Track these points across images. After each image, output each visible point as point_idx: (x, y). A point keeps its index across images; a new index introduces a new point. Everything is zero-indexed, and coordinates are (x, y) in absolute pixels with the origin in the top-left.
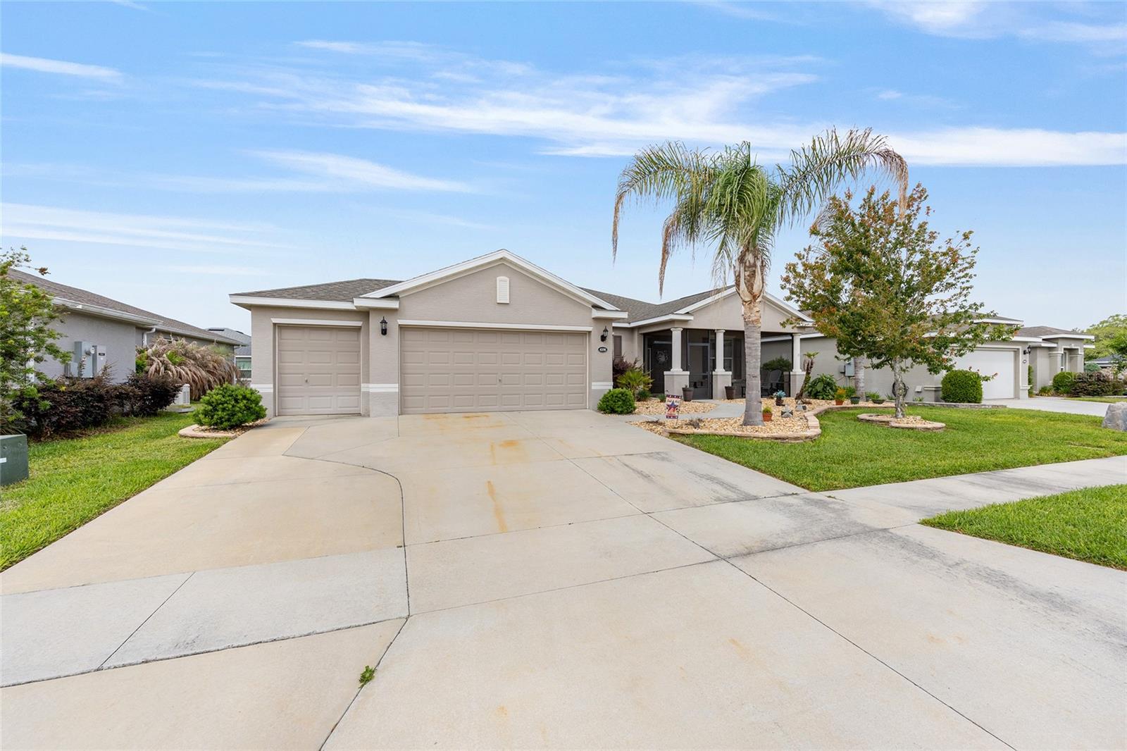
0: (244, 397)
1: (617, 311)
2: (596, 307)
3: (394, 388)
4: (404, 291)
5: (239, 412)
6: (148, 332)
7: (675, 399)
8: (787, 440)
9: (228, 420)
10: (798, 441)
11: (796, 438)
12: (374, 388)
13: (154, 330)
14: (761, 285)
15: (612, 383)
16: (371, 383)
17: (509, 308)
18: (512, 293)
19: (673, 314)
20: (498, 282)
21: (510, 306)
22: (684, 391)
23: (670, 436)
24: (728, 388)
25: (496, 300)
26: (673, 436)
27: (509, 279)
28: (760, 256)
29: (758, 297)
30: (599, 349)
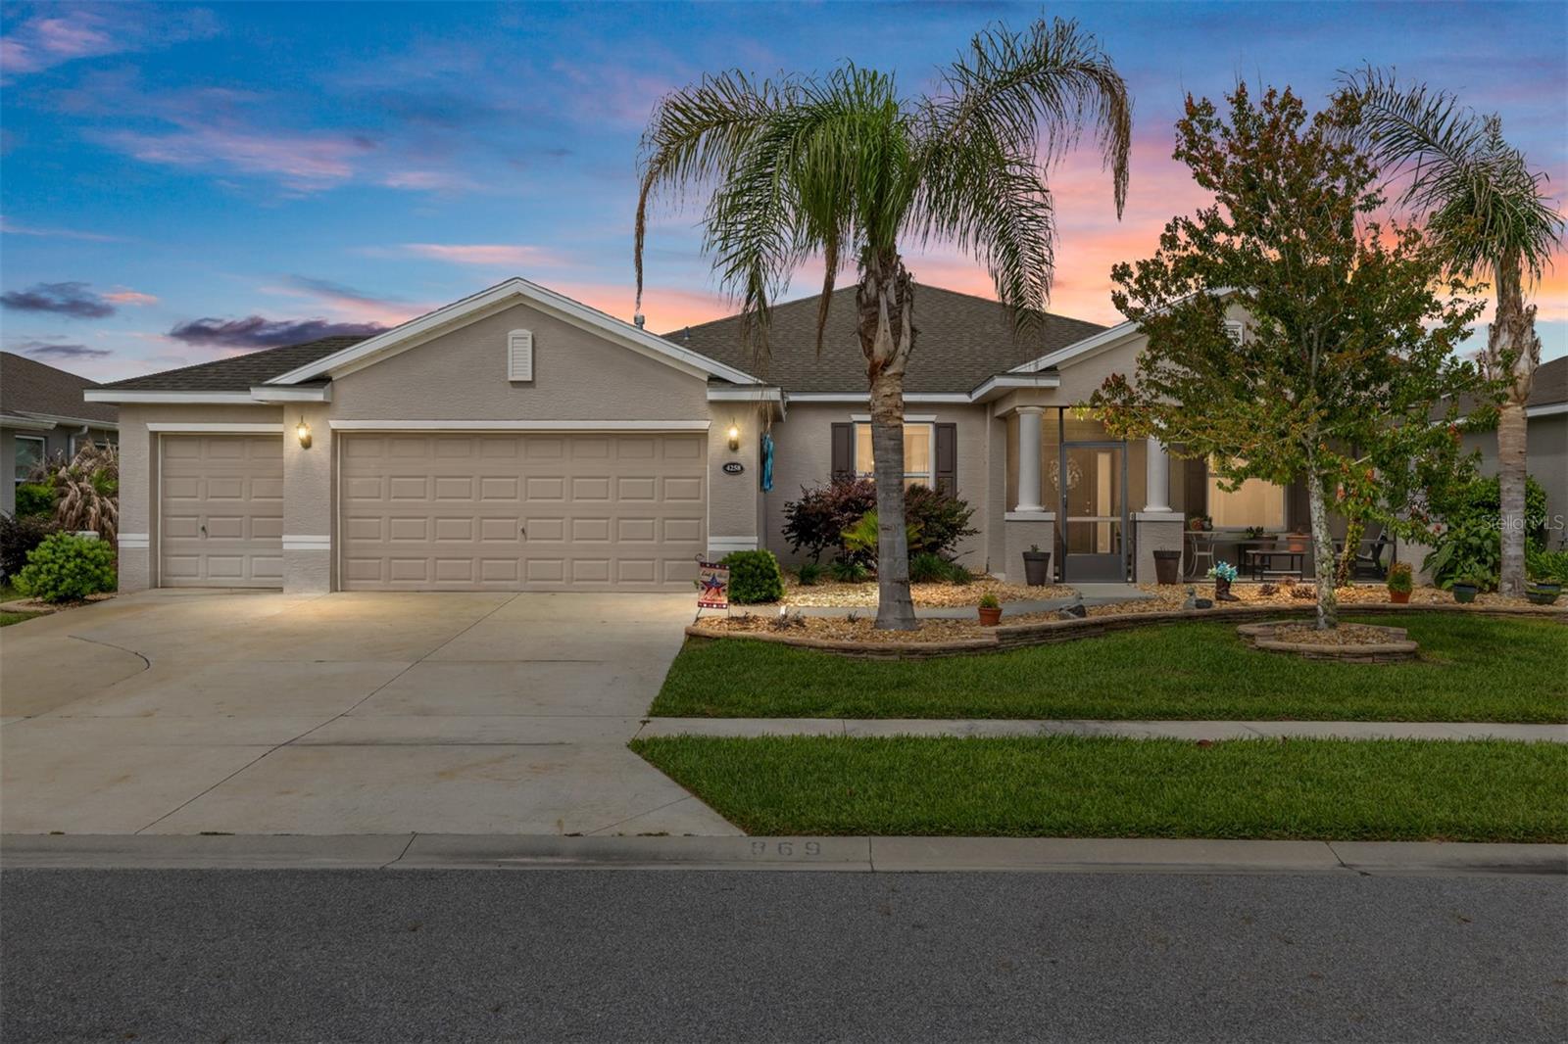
0: (79, 554)
1: (760, 385)
2: (715, 380)
3: (323, 543)
4: (340, 369)
5: (68, 576)
6: (76, 434)
7: (717, 572)
8: (865, 655)
9: (55, 588)
10: (886, 658)
11: (884, 652)
12: (293, 542)
13: (86, 430)
14: (891, 341)
15: (755, 539)
16: (287, 533)
17: (531, 390)
18: (537, 360)
19: (1004, 374)
20: (510, 340)
21: (534, 387)
22: (1026, 560)
23: (690, 640)
24: (1159, 556)
25: (507, 377)
26: (694, 640)
27: (530, 333)
28: (891, 283)
29: (887, 364)
30: (725, 467)
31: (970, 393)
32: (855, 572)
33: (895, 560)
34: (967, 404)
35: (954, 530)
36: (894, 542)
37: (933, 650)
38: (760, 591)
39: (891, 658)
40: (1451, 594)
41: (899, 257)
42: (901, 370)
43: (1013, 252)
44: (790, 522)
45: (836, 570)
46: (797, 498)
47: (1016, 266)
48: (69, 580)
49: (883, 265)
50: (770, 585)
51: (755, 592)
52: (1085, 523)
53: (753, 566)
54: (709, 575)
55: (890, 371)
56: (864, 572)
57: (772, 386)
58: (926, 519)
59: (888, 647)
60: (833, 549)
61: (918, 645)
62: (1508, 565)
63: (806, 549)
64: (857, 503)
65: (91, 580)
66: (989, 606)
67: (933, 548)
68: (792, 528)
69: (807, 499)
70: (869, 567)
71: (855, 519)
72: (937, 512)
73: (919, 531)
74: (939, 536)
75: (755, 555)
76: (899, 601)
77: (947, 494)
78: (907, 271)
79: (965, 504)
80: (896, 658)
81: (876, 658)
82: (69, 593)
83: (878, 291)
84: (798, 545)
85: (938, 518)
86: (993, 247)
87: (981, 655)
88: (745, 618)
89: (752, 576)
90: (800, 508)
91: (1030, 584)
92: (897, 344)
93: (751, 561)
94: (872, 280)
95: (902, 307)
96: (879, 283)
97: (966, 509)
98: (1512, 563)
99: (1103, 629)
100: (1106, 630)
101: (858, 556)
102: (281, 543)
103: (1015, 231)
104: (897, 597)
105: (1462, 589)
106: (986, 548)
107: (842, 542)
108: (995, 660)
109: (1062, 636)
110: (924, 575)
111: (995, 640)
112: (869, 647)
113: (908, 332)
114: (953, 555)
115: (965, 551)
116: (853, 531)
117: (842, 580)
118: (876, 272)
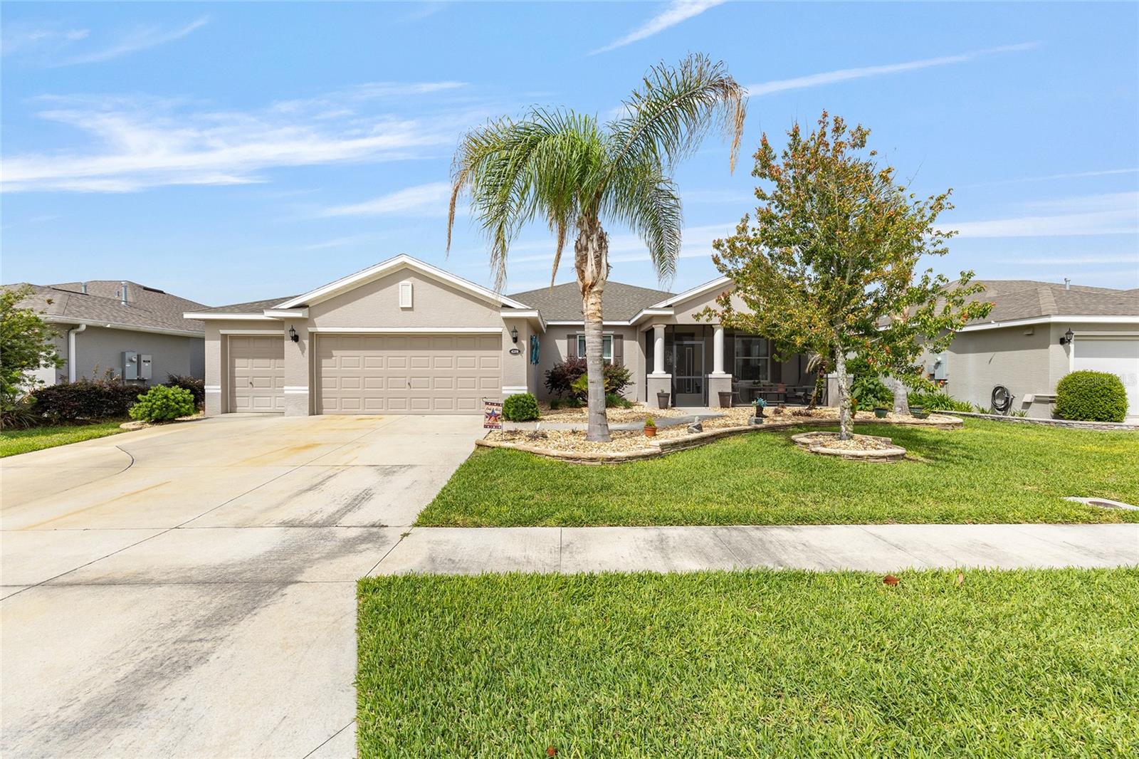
1: (528, 309)
2: (506, 306)
3: (305, 390)
4: (314, 301)
7: (495, 407)
8: (580, 461)
10: (593, 463)
11: (592, 459)
12: (289, 390)
14: (595, 271)
15: (526, 388)
16: (286, 385)
17: (412, 312)
18: (415, 297)
19: (647, 308)
20: (400, 287)
21: (413, 310)
22: (659, 397)
23: (478, 448)
24: (721, 394)
25: (399, 305)
26: (480, 448)
27: (411, 283)
28: (595, 237)
29: (592, 286)
30: (510, 351)
31: (629, 321)
32: (577, 403)
33: (598, 400)
34: (628, 326)
35: (623, 382)
36: (597, 390)
37: (622, 458)
38: (527, 414)
39: (595, 463)
40: (874, 413)
41: (599, 223)
42: (601, 289)
43: (659, 233)
44: (548, 379)
45: (568, 402)
46: (551, 368)
47: (661, 240)
48: (157, 411)
49: (590, 227)
50: (533, 412)
51: (524, 415)
52: (682, 379)
53: (523, 402)
54: (490, 409)
55: (595, 289)
56: (582, 403)
57: (533, 309)
58: (610, 377)
59: (594, 457)
60: (566, 392)
61: (613, 455)
62: (899, 399)
63: (555, 391)
64: (578, 369)
65: (172, 411)
66: (651, 425)
67: (613, 391)
68: (549, 382)
69: (555, 369)
70: (584, 400)
71: (577, 378)
72: (615, 374)
73: (607, 383)
74: (617, 385)
75: (525, 396)
76: (601, 425)
77: (619, 366)
78: (604, 232)
79: (627, 371)
80: (599, 463)
81: (587, 463)
82: (160, 418)
83: (587, 242)
84: (552, 390)
85: (616, 377)
86: (648, 232)
87: (651, 459)
88: (515, 431)
89: (523, 407)
90: (553, 373)
91: (660, 408)
92: (599, 273)
93: (522, 399)
94: (584, 236)
95: (602, 251)
96: (588, 237)
97: (628, 373)
98: (901, 398)
99: (714, 438)
100: (716, 439)
101: (579, 395)
102: (283, 391)
103: (661, 221)
104: (599, 422)
105: (880, 411)
106: (637, 390)
107: (571, 388)
108: (659, 463)
109: (695, 444)
110: (610, 403)
111: (659, 450)
112: (582, 457)
113: (605, 267)
114: (622, 394)
115: (629, 393)
116: (576, 384)
117: (571, 407)
118: (586, 231)
